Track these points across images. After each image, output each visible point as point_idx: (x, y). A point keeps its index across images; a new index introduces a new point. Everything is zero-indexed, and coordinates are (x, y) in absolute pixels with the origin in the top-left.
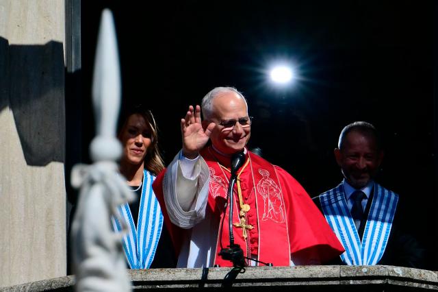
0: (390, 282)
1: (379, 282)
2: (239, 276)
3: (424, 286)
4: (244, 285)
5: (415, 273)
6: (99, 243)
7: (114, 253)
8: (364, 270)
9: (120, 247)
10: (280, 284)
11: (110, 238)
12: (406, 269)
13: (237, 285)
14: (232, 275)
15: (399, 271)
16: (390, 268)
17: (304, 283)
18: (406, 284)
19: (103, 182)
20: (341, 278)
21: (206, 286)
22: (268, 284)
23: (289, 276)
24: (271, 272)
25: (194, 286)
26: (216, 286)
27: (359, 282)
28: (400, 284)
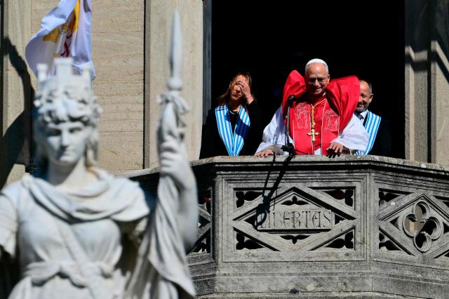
0: (372, 164)
1: (366, 164)
2: (292, 160)
3: (390, 166)
4: (295, 164)
5: (385, 159)
6: (171, 133)
7: (179, 139)
8: (359, 157)
9: (182, 136)
10: (314, 164)
11: (177, 131)
12: (381, 157)
13: (291, 165)
14: (289, 159)
15: (377, 158)
16: (372, 156)
17: (326, 164)
18: (381, 165)
19: (173, 101)
20: (346, 162)
21: (274, 165)
22: (307, 164)
23: (319, 160)
24: (308, 158)
25: (268, 165)
26: (280, 165)
27: (356, 164)
28: (378, 165)
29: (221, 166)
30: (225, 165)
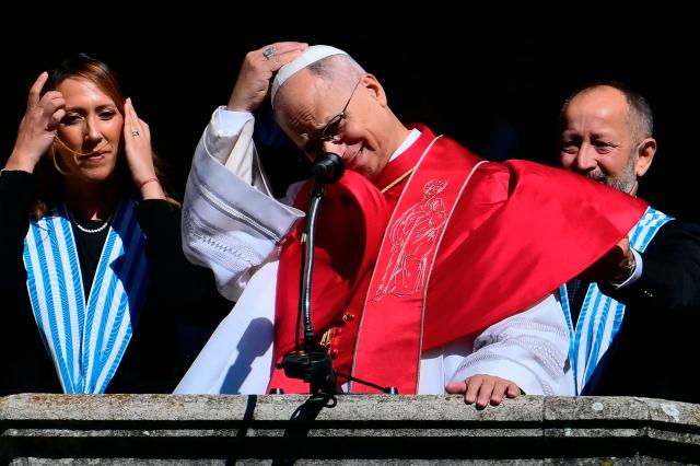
0: (651, 434)
1: (629, 433)
2: (325, 414)
4: (334, 433)
8: (598, 406)
10: (413, 433)
12: (688, 405)
13: (319, 433)
14: (309, 410)
15: (673, 410)
16: (652, 402)
17: (464, 433)
20: (545, 424)
21: (251, 433)
22: (386, 433)
23: (432, 415)
24: (392, 407)
25: (225, 433)
26: (273, 433)
27: (584, 433)
28: (674, 438)
29: (31, 433)
30: (48, 432)
